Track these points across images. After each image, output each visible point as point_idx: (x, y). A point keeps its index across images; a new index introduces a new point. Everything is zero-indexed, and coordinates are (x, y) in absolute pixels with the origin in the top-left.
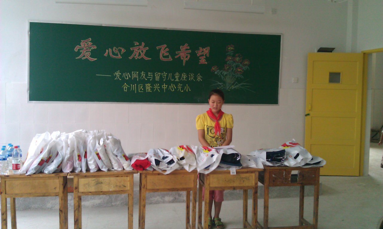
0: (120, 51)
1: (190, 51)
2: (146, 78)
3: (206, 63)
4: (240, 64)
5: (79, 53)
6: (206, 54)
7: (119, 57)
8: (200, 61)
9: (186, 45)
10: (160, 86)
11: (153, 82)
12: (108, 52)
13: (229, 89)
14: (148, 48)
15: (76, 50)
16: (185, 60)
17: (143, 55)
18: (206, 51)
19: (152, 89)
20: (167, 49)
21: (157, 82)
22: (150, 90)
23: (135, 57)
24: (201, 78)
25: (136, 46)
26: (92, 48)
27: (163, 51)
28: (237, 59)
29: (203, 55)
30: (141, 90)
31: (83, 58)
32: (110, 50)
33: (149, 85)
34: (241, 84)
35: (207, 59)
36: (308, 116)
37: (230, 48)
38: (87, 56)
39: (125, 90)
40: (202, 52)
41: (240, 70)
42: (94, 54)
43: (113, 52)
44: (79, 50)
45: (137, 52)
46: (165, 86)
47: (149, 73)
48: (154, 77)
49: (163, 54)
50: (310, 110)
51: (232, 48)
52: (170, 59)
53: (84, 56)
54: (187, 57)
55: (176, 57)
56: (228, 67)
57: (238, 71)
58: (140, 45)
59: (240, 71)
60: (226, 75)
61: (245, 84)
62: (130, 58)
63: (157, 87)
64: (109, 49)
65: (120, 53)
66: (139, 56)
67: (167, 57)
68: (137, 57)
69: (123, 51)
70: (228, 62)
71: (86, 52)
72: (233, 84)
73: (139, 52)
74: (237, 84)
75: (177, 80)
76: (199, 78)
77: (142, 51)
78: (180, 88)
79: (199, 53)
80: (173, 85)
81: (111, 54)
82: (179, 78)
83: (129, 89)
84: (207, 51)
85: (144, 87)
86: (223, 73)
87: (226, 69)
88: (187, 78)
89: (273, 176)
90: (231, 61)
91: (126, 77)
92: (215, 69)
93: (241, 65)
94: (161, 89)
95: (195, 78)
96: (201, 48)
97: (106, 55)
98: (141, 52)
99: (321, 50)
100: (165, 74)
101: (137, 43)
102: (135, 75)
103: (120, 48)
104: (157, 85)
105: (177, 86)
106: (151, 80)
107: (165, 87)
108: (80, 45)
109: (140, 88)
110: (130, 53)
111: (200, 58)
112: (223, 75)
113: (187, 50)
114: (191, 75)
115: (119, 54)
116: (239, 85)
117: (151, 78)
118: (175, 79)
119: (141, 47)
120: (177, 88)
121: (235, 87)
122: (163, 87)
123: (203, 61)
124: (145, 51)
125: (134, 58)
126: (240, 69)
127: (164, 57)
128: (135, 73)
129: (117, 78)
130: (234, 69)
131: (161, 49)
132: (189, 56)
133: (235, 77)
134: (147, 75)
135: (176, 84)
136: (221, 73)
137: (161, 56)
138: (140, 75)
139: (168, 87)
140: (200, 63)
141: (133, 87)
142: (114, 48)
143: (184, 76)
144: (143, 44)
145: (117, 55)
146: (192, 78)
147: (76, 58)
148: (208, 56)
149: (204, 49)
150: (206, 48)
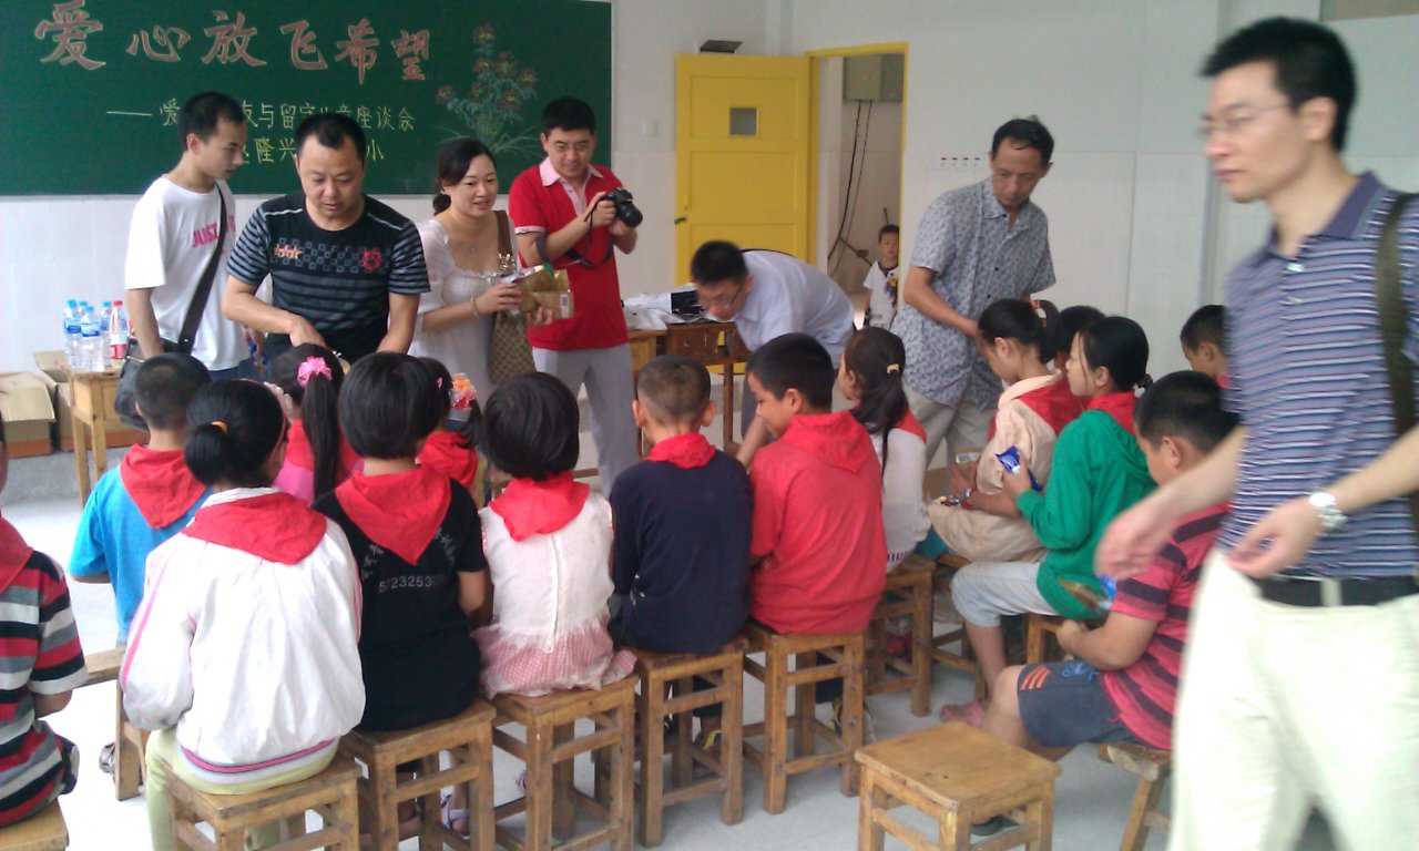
0: (174, 38)
1: (376, 42)
2: (256, 122)
3: (422, 77)
4: (510, 80)
5: (49, 45)
6: (420, 52)
7: (173, 56)
8: (404, 70)
9: (364, 22)
11: (276, 134)
12: (138, 43)
14: (254, 31)
15: (40, 32)
16: (363, 67)
17: (242, 52)
18: (420, 42)
19: (275, 154)
20: (312, 35)
22: (269, 158)
23: (218, 56)
24: (411, 122)
25: (221, 23)
26: (91, 30)
27: (301, 39)
28: (505, 67)
29: (411, 55)
31: (65, 61)
32: (145, 35)
33: (265, 141)
34: (518, 139)
35: (424, 65)
36: (682, 224)
37: (485, 36)
38: (76, 55)
40: (410, 44)
41: (511, 99)
42: (95, 46)
43: (154, 44)
44: (49, 35)
45: (224, 41)
47: (263, 106)
48: (278, 119)
49: (300, 49)
50: (686, 208)
51: (489, 36)
52: (322, 64)
53: (67, 54)
54: (368, 58)
55: (338, 58)
56: (480, 91)
57: (508, 102)
58: (233, 19)
59: (513, 102)
60: (478, 113)
61: (526, 138)
62: (206, 60)
64: (142, 32)
65: (175, 45)
66: (230, 54)
67: (313, 57)
68: (224, 58)
69: (184, 37)
70: (481, 76)
71: (72, 41)
72: (497, 140)
73: (232, 43)
74: (506, 140)
76: (406, 124)
77: (240, 40)
79: (400, 48)
81: (147, 49)
84: (423, 42)
86: (468, 109)
87: (477, 95)
88: (372, 122)
89: (685, 345)
90: (488, 74)
92: (447, 95)
93: (514, 85)
95: (395, 121)
96: (405, 35)
97: (132, 50)
98: (236, 44)
99: (712, 47)
101: (222, 16)
103: (174, 30)
104: (289, 141)
106: (270, 127)
108: (51, 20)
110: (203, 44)
111: (404, 62)
112: (469, 113)
113: (367, 37)
114: (382, 113)
115: (171, 48)
116: (512, 141)
117: (269, 122)
119: (235, 27)
121: (502, 148)
123: (412, 71)
124: (246, 39)
125: (216, 61)
126: (512, 95)
127: (303, 57)
129: (171, 120)
130: (498, 97)
131: (293, 33)
132: (374, 58)
133: (501, 120)
134: (257, 113)
136: (464, 108)
137: (294, 55)
140: (404, 78)
142: (157, 29)
144: (241, 17)
145: (165, 50)
146: (386, 122)
147: (43, 60)
148: (426, 55)
149: (415, 37)
150: (419, 33)
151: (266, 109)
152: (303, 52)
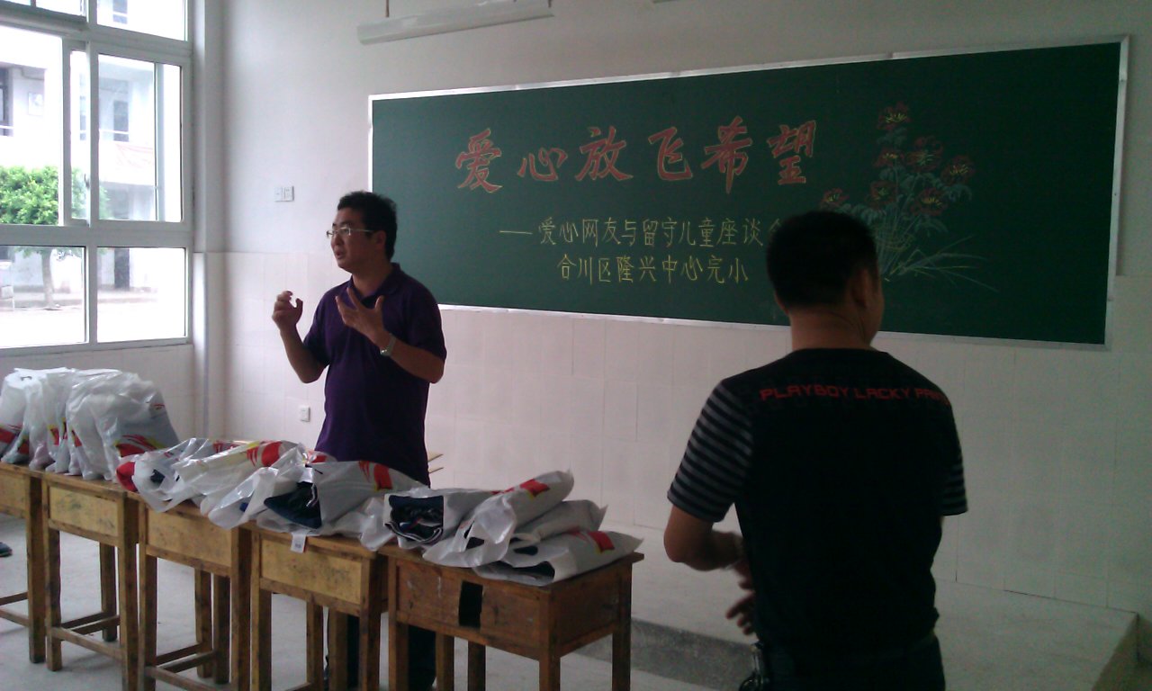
0: (554, 157)
1: (750, 143)
2: (619, 239)
3: (803, 180)
4: (929, 175)
5: (464, 173)
6: (802, 149)
7: (552, 176)
8: (780, 173)
9: (738, 120)
10: (657, 264)
11: (637, 252)
12: (529, 161)
13: (886, 275)
14: (624, 144)
15: (459, 164)
16: (732, 173)
17: (611, 167)
18: (803, 136)
19: (635, 274)
20: (680, 142)
21: (648, 251)
22: (629, 277)
23: (590, 173)
25: (595, 139)
26: (493, 156)
27: (669, 149)
28: (922, 157)
29: (791, 153)
30: (605, 276)
31: (474, 186)
32: (532, 157)
33: (626, 259)
34: (938, 256)
35: (806, 165)
37: (895, 117)
38: (482, 180)
39: (566, 274)
40: (791, 140)
41: (930, 201)
42: (495, 171)
43: (538, 163)
44: (465, 164)
45: (596, 157)
46: (670, 264)
47: (627, 223)
48: (640, 234)
49: (667, 159)
51: (900, 117)
52: (688, 173)
53: (475, 181)
54: (738, 163)
55: (703, 166)
56: (882, 193)
57: (925, 206)
58: (605, 134)
59: (933, 205)
60: (876, 222)
61: (951, 255)
62: (579, 178)
63: (647, 265)
64: (530, 154)
65: (555, 167)
66: (600, 170)
67: (679, 166)
68: (595, 175)
69: (563, 156)
70: (884, 173)
71: (479, 168)
72: (903, 257)
73: (603, 158)
74: (918, 257)
75: (707, 243)
77: (610, 155)
78: (715, 269)
79: (778, 147)
80: (694, 259)
81: (533, 170)
82: (714, 237)
83: (574, 271)
84: (807, 136)
85: (613, 267)
87: (878, 198)
88: (738, 237)
90: (895, 169)
91: (568, 238)
92: (835, 200)
93: (935, 181)
94: (660, 274)
95: (764, 235)
96: (785, 129)
97: (521, 172)
98: (606, 158)
100: (672, 224)
101: (595, 132)
102: (589, 230)
103: (555, 150)
104: (649, 260)
105: (705, 264)
106: (631, 244)
107: (672, 266)
108: (467, 151)
109: (602, 269)
110: (577, 162)
111: (782, 163)
113: (739, 137)
114: (750, 227)
115: (552, 169)
116: (928, 260)
117: (631, 239)
118: (700, 240)
119: (606, 141)
120: (707, 272)
121: (911, 268)
122: (667, 265)
123: (792, 173)
124: (616, 153)
125: (587, 177)
126: (932, 195)
127: (669, 167)
128: (591, 223)
129: (547, 238)
130: (908, 199)
131: (660, 142)
132: (745, 160)
133: (912, 231)
134: (620, 230)
135: (704, 255)
137: (661, 168)
138: (602, 228)
139: (680, 266)
140: (780, 183)
141: (585, 265)
142: (542, 150)
143: (728, 228)
144: (613, 130)
145: (546, 171)
146: (754, 236)
147: (459, 187)
148: (809, 153)
149: (798, 131)
150: (802, 126)
151: (629, 226)
152: (669, 162)
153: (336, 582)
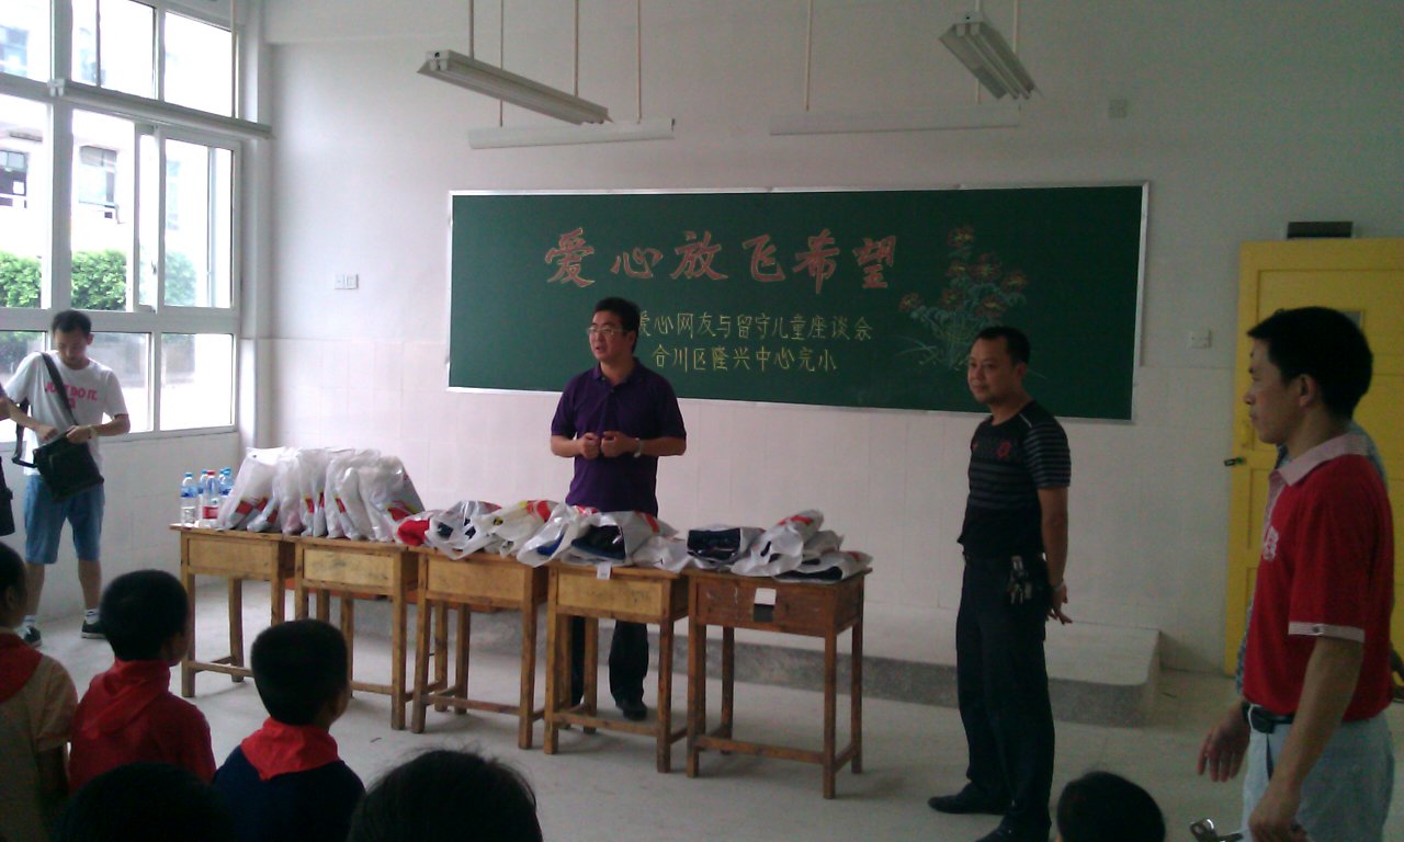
0: (649, 257)
1: (837, 252)
2: (715, 331)
3: (886, 285)
4: (993, 285)
5: (554, 268)
6: (884, 259)
7: (647, 273)
8: (865, 279)
9: (826, 232)
10: (751, 353)
11: (732, 343)
12: (622, 262)
13: (956, 364)
14: (719, 247)
15: (548, 259)
16: (821, 277)
17: (706, 268)
18: (885, 248)
19: (729, 362)
20: (773, 249)
21: (743, 343)
22: (724, 365)
23: (686, 273)
24: (869, 332)
25: (691, 241)
26: (585, 254)
27: (762, 253)
28: (985, 270)
29: (873, 263)
30: (700, 364)
31: (564, 281)
32: (626, 256)
33: (721, 349)
35: (887, 273)
36: (1238, 467)
37: (963, 237)
38: (573, 275)
39: (660, 362)
40: (874, 251)
41: (992, 305)
42: (588, 268)
43: (632, 262)
44: (555, 259)
45: (692, 258)
46: (763, 355)
47: (722, 317)
48: (735, 328)
49: (760, 262)
50: (1244, 446)
51: (967, 237)
52: (780, 275)
53: (566, 275)
54: (827, 268)
55: (796, 269)
56: (953, 297)
57: (987, 309)
58: (700, 238)
59: (994, 310)
60: (947, 321)
62: (674, 276)
63: (741, 356)
64: (625, 254)
65: (650, 266)
66: (695, 270)
67: (771, 269)
68: (690, 274)
69: (658, 256)
70: (954, 282)
71: (570, 264)
73: (698, 259)
75: (798, 337)
76: (863, 332)
77: (705, 257)
78: (806, 360)
79: (863, 256)
80: (786, 351)
81: (627, 266)
82: (805, 331)
83: (669, 360)
84: (888, 248)
85: (708, 357)
86: (936, 316)
87: (948, 302)
88: (828, 331)
89: (709, 596)
90: (964, 279)
91: (663, 329)
92: (913, 303)
93: (995, 290)
94: (755, 364)
95: (851, 330)
96: (868, 242)
97: (615, 270)
98: (701, 260)
100: (764, 321)
101: (690, 236)
102: (685, 322)
103: (649, 250)
104: (743, 350)
105: (796, 354)
106: (726, 336)
107: (765, 356)
108: (558, 247)
109: (697, 357)
110: (673, 261)
111: (866, 270)
112: (937, 322)
114: (837, 323)
115: (646, 267)
117: (726, 332)
118: (792, 334)
119: (701, 245)
120: (798, 362)
122: (760, 356)
123: (874, 279)
124: (711, 256)
125: (682, 276)
126: (993, 301)
127: (762, 270)
128: (686, 317)
130: (975, 303)
131: (753, 248)
132: (833, 267)
134: (715, 323)
135: (795, 347)
136: (932, 316)
137: (754, 268)
138: (697, 322)
139: (772, 357)
140: (865, 287)
141: (680, 355)
142: (637, 250)
143: (818, 325)
144: (708, 236)
145: (641, 268)
146: (841, 332)
147: (549, 281)
148: (890, 262)
149: (880, 244)
150: (884, 240)
151: (724, 320)
152: (762, 265)
153: (636, 601)
